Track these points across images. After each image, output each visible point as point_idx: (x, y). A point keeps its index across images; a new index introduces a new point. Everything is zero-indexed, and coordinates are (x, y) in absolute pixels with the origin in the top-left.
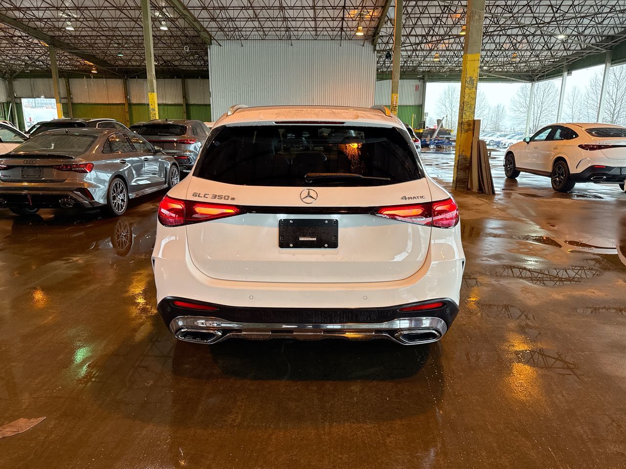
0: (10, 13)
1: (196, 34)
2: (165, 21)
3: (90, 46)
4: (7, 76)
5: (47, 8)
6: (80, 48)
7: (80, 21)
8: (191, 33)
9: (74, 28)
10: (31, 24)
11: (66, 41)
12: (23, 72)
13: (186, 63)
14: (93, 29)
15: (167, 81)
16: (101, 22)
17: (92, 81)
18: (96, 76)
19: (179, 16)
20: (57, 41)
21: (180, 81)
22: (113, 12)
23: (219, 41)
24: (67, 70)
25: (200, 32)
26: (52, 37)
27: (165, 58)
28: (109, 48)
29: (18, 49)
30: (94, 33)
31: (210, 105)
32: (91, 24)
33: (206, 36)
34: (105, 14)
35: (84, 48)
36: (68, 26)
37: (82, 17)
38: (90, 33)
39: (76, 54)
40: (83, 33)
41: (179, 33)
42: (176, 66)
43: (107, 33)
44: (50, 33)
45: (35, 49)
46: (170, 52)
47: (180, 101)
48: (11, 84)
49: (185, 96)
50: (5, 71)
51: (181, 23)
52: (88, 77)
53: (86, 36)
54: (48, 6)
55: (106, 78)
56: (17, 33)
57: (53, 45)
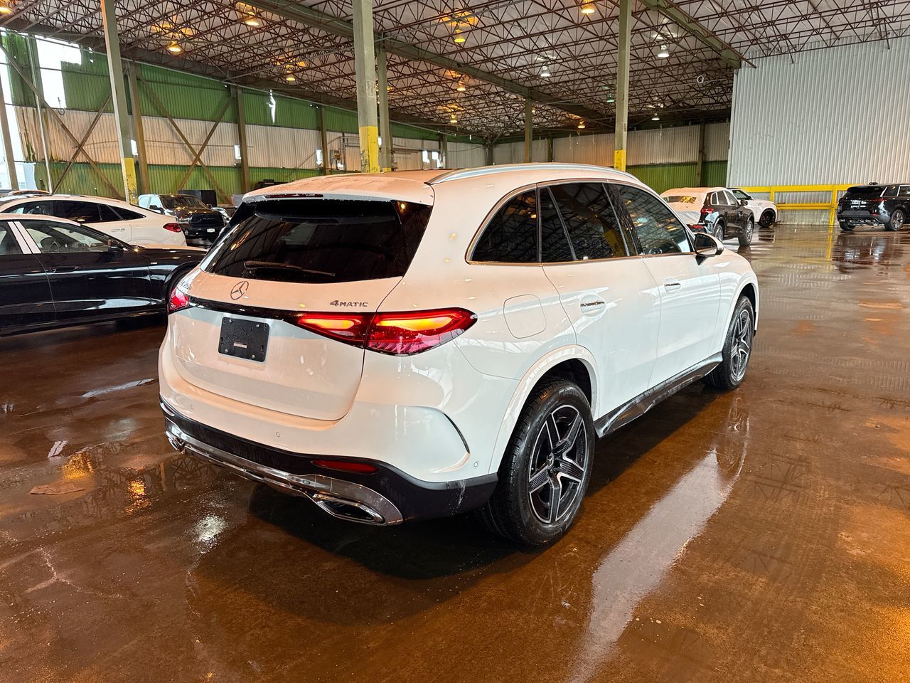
0: (483, 67)
1: (715, 55)
2: (666, 44)
3: (573, 92)
4: (489, 142)
5: (521, 53)
6: (562, 98)
7: (559, 63)
8: (708, 55)
9: (551, 73)
10: (506, 76)
11: (547, 91)
12: (502, 135)
13: (706, 100)
14: (575, 71)
15: (679, 129)
16: (584, 60)
17: (580, 140)
18: (583, 133)
19: (686, 32)
20: (535, 93)
21: (697, 128)
22: (595, 45)
23: (750, 61)
24: (552, 128)
25: (721, 51)
26: (531, 88)
27: (674, 97)
28: (598, 93)
29: (495, 108)
30: (577, 76)
31: (727, 161)
32: (572, 64)
33: (733, 56)
34: (588, 48)
35: (566, 98)
36: (543, 72)
37: (559, 57)
38: (572, 77)
39: (558, 106)
40: (565, 78)
41: (689, 58)
42: (693, 106)
43: (592, 74)
44: (527, 84)
45: (513, 105)
46: (680, 87)
47: (694, 157)
48: (491, 152)
49: (703, 151)
50: (486, 136)
51: (691, 42)
52: (575, 134)
53: (568, 81)
54: (522, 50)
55: (595, 134)
56: (494, 89)
57: (531, 98)
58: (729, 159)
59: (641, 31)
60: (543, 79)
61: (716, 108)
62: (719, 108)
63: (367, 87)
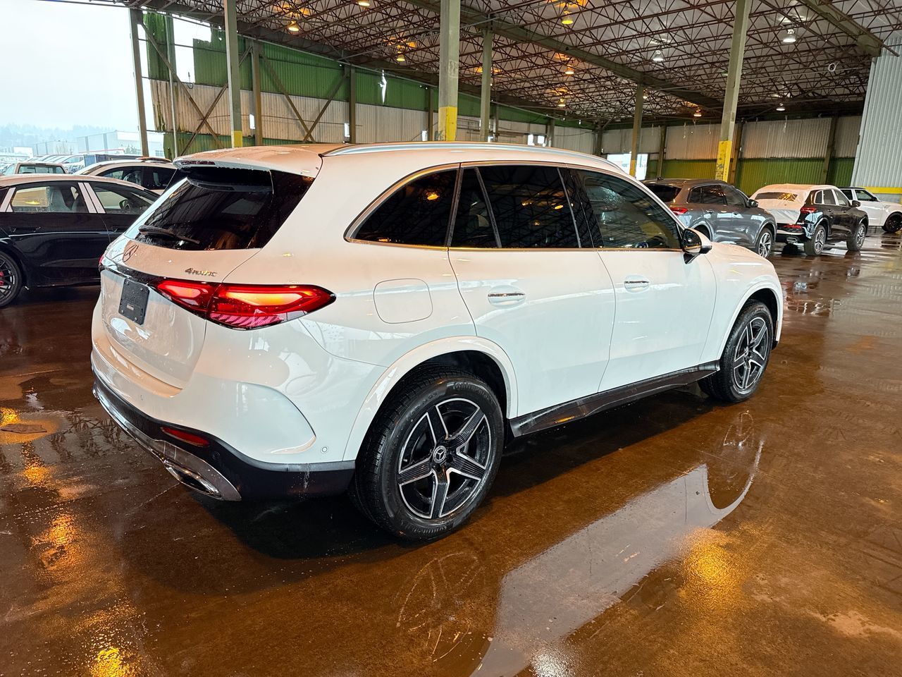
0: (593, 50)
1: (850, 41)
2: (792, 28)
3: (689, 78)
4: (599, 127)
5: (634, 36)
6: (678, 84)
7: (674, 47)
8: (843, 40)
9: (664, 58)
10: (618, 60)
11: (661, 77)
12: (613, 121)
13: (840, 91)
14: (691, 55)
15: (806, 121)
16: (702, 44)
17: (696, 129)
18: (700, 122)
19: (816, 15)
20: (647, 78)
21: (829, 120)
22: (714, 28)
23: (892, 48)
24: (667, 115)
25: (857, 36)
26: (644, 73)
27: (802, 86)
28: (717, 80)
29: (605, 93)
30: (693, 61)
31: (854, 158)
32: (688, 48)
33: (871, 42)
34: (705, 32)
35: (682, 84)
36: (656, 56)
37: (673, 41)
38: (687, 62)
39: (672, 93)
40: (681, 63)
41: (821, 44)
42: (824, 97)
43: (709, 59)
44: (640, 69)
45: (625, 90)
46: (810, 74)
47: (822, 152)
48: (600, 137)
49: (832, 146)
50: (596, 121)
51: (823, 27)
52: (690, 123)
53: (684, 67)
54: (635, 33)
55: (712, 123)
56: (604, 74)
57: (645, 84)
58: (857, 156)
59: (765, 13)
60: (657, 63)
61: (852, 99)
62: (855, 99)
63: (449, 67)
